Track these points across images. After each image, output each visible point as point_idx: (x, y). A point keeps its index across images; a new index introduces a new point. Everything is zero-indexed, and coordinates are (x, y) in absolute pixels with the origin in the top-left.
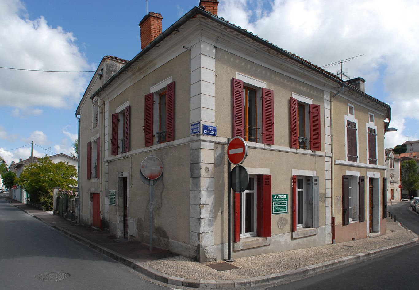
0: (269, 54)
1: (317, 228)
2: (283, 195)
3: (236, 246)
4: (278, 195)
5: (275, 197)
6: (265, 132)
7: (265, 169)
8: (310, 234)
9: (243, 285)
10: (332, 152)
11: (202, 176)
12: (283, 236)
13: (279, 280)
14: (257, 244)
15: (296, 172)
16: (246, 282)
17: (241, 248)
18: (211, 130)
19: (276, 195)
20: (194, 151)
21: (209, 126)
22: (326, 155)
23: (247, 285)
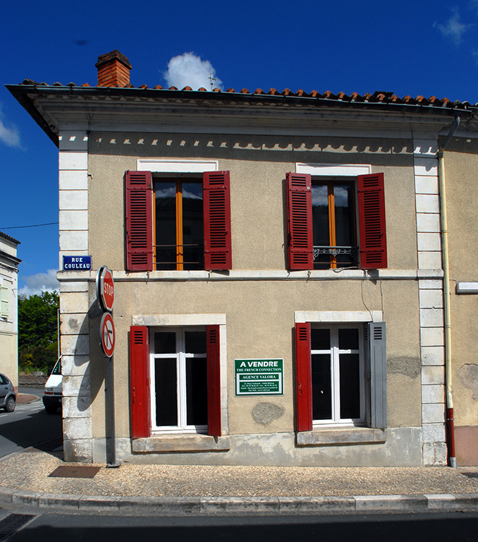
1: (383, 430)
2: (268, 361)
3: (137, 445)
4: (250, 361)
5: (243, 364)
6: (208, 249)
7: (214, 315)
8: (355, 440)
10: (443, 268)
11: (63, 332)
12: (268, 438)
14: (188, 445)
16: (31, 498)
17: (148, 449)
18: (79, 263)
19: (246, 361)
21: (75, 257)
22: (419, 276)
23: (33, 502)
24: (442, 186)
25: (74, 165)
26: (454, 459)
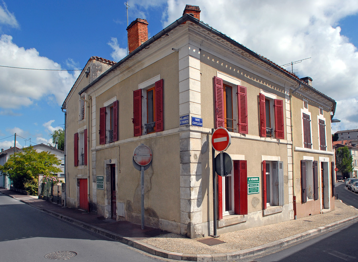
0: (243, 56)
1: (282, 206)
2: (256, 178)
3: (220, 223)
4: (251, 178)
6: (240, 123)
7: (241, 155)
8: (277, 211)
9: (234, 257)
10: (292, 140)
11: (191, 162)
12: (256, 213)
13: (262, 252)
14: (236, 221)
15: (266, 158)
17: (224, 225)
18: (198, 122)
19: (250, 178)
20: (183, 140)
21: (197, 118)
22: (288, 143)
24: (291, 108)
25: (195, 66)
26: (296, 216)
